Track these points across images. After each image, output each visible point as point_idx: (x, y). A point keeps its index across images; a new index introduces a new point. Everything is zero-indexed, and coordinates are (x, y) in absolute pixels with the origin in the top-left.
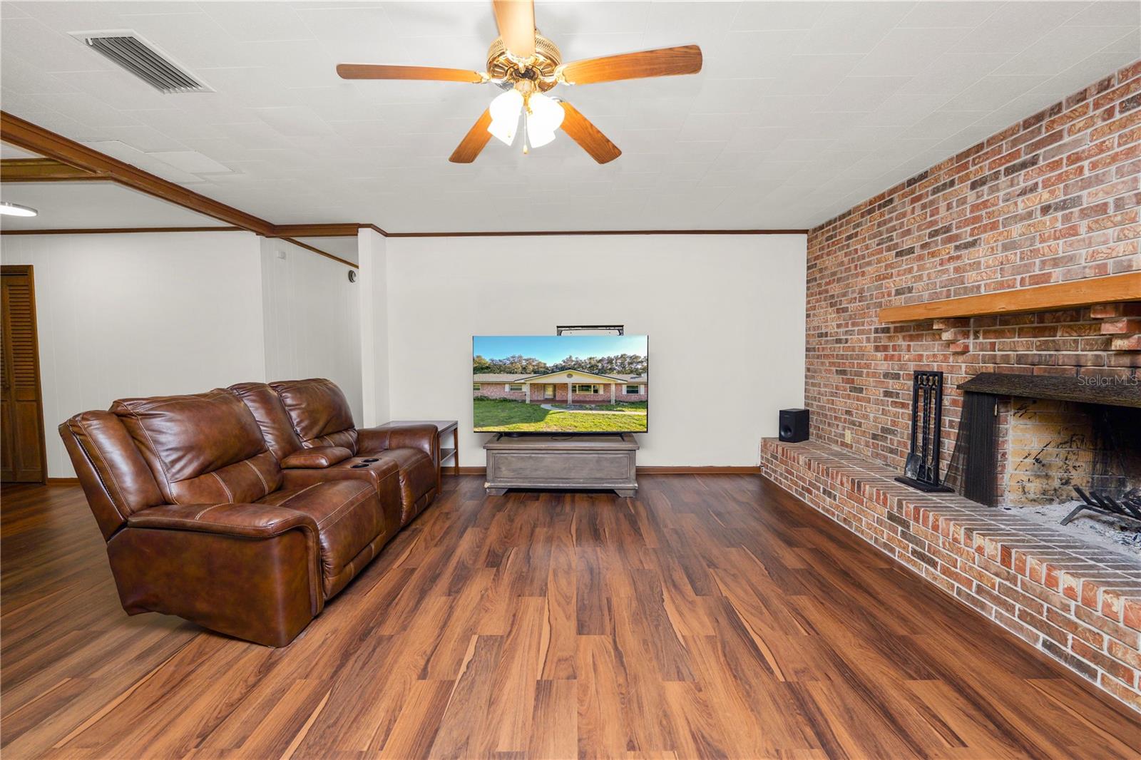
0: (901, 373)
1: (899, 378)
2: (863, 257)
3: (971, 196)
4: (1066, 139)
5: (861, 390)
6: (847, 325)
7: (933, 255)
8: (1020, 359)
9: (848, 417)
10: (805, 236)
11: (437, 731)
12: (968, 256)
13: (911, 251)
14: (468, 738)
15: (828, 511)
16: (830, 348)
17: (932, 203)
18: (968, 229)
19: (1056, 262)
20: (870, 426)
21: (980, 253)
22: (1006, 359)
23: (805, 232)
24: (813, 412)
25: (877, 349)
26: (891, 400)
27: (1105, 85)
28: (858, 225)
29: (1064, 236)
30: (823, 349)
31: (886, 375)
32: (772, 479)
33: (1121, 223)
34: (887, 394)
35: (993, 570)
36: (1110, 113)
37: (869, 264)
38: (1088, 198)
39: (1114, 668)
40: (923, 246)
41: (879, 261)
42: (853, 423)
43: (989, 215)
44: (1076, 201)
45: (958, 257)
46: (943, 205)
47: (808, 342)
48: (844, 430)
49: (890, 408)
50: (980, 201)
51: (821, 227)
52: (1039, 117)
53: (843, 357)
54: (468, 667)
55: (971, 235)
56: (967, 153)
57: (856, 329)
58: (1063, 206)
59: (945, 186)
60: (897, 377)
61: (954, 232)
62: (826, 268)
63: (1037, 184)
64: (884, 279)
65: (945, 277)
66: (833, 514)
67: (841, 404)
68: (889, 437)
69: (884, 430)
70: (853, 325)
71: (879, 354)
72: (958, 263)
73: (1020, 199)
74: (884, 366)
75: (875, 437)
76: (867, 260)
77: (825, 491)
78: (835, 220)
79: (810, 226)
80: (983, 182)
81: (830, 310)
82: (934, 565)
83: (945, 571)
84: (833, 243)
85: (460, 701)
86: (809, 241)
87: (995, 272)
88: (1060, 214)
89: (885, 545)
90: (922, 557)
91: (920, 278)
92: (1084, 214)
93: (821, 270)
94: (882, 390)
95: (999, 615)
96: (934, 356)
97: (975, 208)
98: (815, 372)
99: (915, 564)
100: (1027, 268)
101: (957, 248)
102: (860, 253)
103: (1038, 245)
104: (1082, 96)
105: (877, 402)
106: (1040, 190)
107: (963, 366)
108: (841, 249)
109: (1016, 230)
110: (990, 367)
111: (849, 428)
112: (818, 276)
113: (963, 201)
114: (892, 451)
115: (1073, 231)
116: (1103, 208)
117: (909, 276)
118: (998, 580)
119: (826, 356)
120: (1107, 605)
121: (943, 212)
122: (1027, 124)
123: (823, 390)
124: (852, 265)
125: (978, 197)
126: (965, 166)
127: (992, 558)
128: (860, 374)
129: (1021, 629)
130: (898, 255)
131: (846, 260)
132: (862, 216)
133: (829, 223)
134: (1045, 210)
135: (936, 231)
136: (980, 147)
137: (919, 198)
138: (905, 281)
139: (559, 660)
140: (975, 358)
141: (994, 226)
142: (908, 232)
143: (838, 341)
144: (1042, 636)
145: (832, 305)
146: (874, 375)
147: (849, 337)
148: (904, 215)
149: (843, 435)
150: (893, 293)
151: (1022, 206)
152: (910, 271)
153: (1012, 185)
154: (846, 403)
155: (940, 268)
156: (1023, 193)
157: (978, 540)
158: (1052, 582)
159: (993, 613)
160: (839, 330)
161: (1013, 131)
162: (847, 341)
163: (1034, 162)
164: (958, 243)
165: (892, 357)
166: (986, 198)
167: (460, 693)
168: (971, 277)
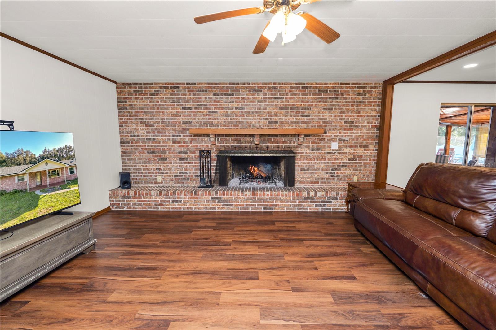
0: (188, 151)
1: (187, 153)
2: (163, 105)
3: (214, 98)
4: (240, 93)
5: (166, 159)
6: (154, 132)
7: (200, 112)
8: (232, 146)
9: (158, 171)
10: (115, 85)
11: (334, 325)
12: (214, 116)
13: (190, 109)
14: (333, 312)
15: (176, 208)
16: (142, 142)
17: (198, 95)
18: (214, 107)
19: (239, 122)
20: (173, 172)
21: (218, 115)
22: (228, 146)
23: (115, 82)
24: (131, 173)
25: (174, 143)
26: (183, 161)
27: (249, 84)
28: (158, 91)
29: (241, 116)
30: (136, 143)
31: (180, 153)
32: (125, 209)
33: (253, 117)
34: (181, 159)
35: (250, 198)
36: (250, 91)
37: (167, 109)
38: (247, 109)
39: (276, 205)
40: (195, 108)
41: (173, 109)
42: (163, 173)
43: (220, 105)
44: (244, 109)
45: (210, 115)
46: (203, 97)
47: (122, 139)
48: (156, 176)
49: (183, 164)
50: (217, 100)
51: (130, 84)
52: (234, 84)
53: (152, 146)
54: (290, 321)
55: (215, 109)
56: (212, 84)
57: (161, 134)
58: (241, 109)
59: (203, 91)
60: (186, 153)
61: (208, 107)
62: (135, 105)
63: (234, 101)
64: (176, 116)
65: (205, 120)
66: (180, 208)
67: (152, 166)
68: (184, 175)
69: (180, 173)
70: (158, 132)
71: (176, 145)
72: (210, 117)
73: (230, 103)
74: (179, 150)
75: (176, 176)
76: (165, 107)
77: (173, 201)
78: (141, 84)
79: (119, 80)
80: (218, 95)
81: (141, 125)
82: (231, 205)
83: (236, 205)
84: (140, 94)
85: (314, 319)
86: (117, 88)
87: (223, 122)
88: (240, 111)
89: (211, 208)
90: (227, 205)
91: (195, 119)
92: (246, 112)
93: (131, 105)
94: (178, 158)
95: (252, 208)
96: (203, 145)
97: (215, 102)
98: (130, 153)
99: (224, 208)
100: (232, 122)
101: (209, 112)
102: (160, 103)
103: (235, 117)
104: (244, 84)
105: (176, 163)
106: (235, 103)
107: (214, 148)
108: (148, 98)
109: (229, 112)
110: (223, 149)
111: (159, 176)
112: (128, 108)
113: (211, 98)
114: (185, 180)
115: (243, 116)
116: (249, 112)
117: (190, 117)
118: (251, 200)
119: (140, 146)
120: (274, 194)
121: (203, 99)
122: (230, 84)
123: (137, 161)
124: (156, 108)
125: (216, 99)
126: (211, 87)
127: (250, 196)
128: (165, 153)
129: (258, 208)
130: (183, 109)
131: (151, 104)
132: (161, 88)
133: (136, 84)
134: (237, 109)
135: (201, 105)
136: (216, 84)
137: (192, 91)
138: (187, 119)
139: (278, 285)
140: (218, 146)
141: (222, 109)
142: (188, 102)
143: (150, 139)
144: (262, 207)
145: (141, 123)
146: (173, 153)
147: (156, 138)
148: (185, 95)
149: (156, 179)
150: (182, 122)
151: (230, 106)
152: (190, 116)
153: (227, 99)
154: (156, 165)
155: (203, 117)
156: (230, 102)
157: (245, 193)
158: (264, 195)
159: (251, 209)
160: (148, 134)
161: (227, 84)
162: (154, 139)
163: (233, 95)
164: (210, 111)
165: (183, 146)
166: (219, 100)
167: (309, 321)
168: (215, 122)
